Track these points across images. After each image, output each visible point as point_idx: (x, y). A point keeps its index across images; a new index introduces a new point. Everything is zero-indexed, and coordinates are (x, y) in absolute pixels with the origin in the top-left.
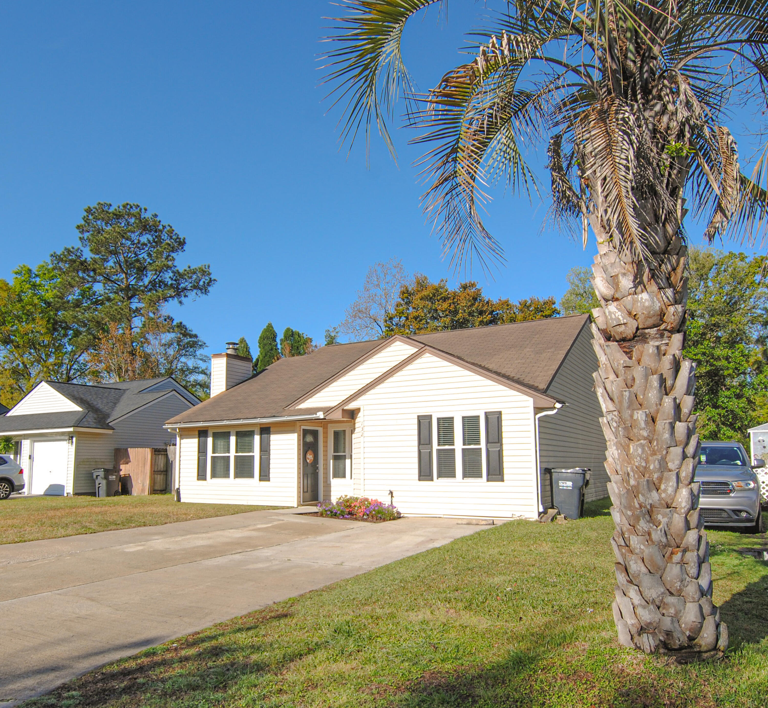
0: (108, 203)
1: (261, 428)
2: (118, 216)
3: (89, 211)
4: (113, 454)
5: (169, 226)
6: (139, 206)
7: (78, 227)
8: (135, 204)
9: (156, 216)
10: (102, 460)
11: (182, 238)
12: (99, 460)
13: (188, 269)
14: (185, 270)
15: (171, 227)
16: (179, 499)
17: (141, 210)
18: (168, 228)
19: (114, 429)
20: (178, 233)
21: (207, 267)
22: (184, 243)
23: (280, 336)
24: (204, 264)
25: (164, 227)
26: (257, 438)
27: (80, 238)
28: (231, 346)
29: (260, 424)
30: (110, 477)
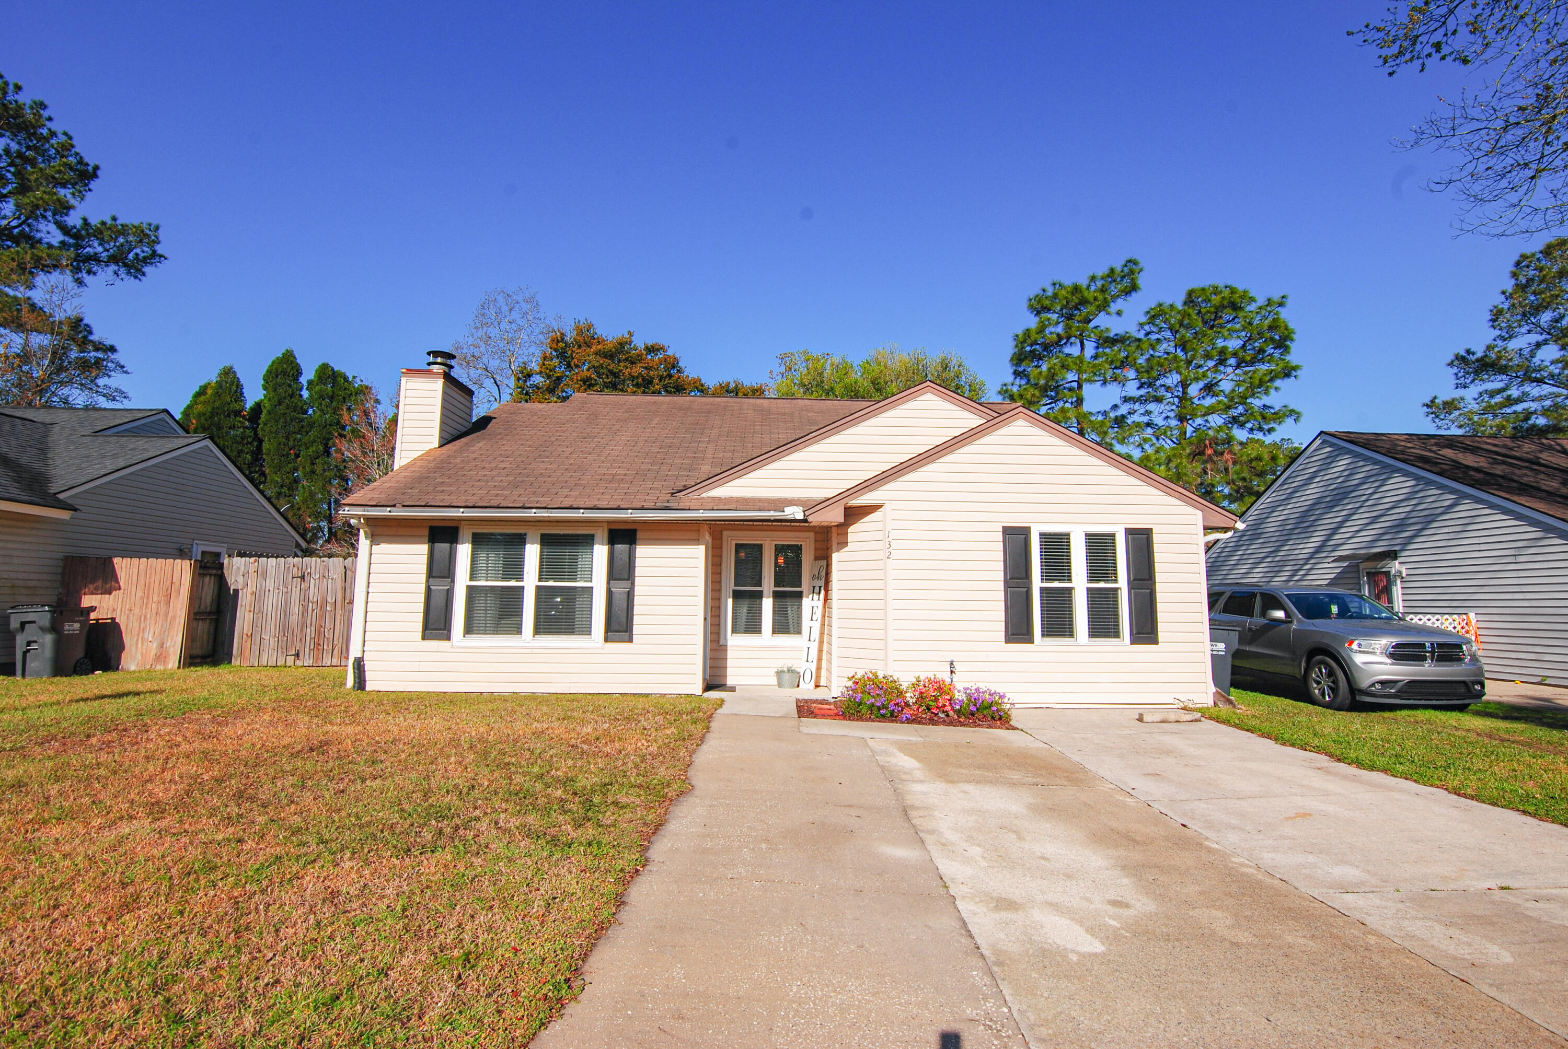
1: (615, 531)
4: (60, 570)
5: (65, 134)
9: (43, 106)
10: (32, 584)
11: (91, 165)
12: (21, 583)
13: (109, 222)
14: (104, 223)
15: (70, 138)
16: (360, 682)
19: (76, 510)
21: (153, 228)
22: (94, 175)
23: (308, 374)
24: (148, 221)
25: (53, 134)
26: (600, 552)
28: (439, 360)
29: (609, 522)
30: (66, 626)
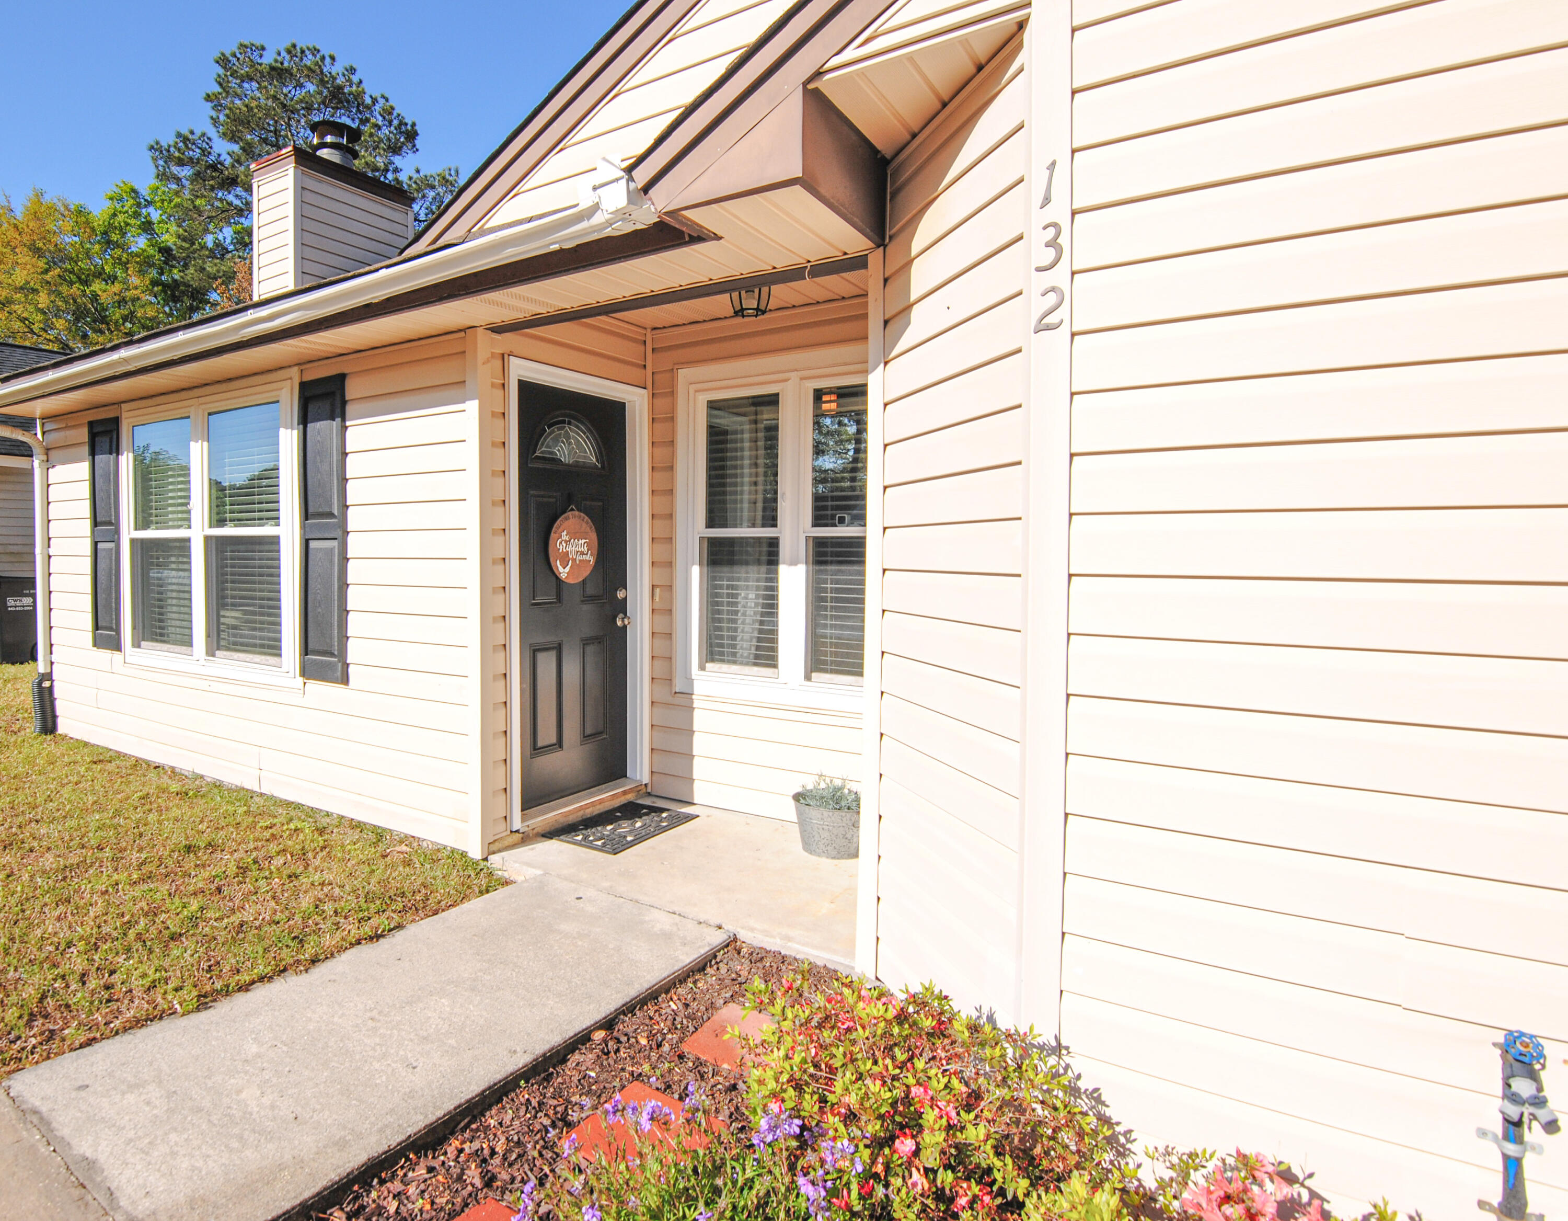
0: (258, 43)
1: (303, 386)
2: (279, 73)
3: (223, 61)
5: (383, 97)
6: (319, 51)
7: (208, 98)
8: (311, 47)
9: (352, 70)
11: (410, 123)
15: (387, 100)
16: (48, 725)
17: (323, 58)
18: (382, 101)
20: (403, 114)
21: (453, 173)
22: (416, 134)
24: (446, 166)
25: (374, 100)
26: (288, 446)
27: (212, 118)
